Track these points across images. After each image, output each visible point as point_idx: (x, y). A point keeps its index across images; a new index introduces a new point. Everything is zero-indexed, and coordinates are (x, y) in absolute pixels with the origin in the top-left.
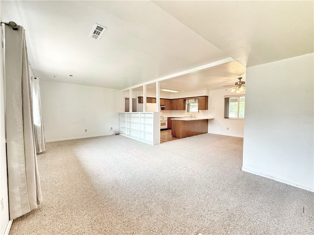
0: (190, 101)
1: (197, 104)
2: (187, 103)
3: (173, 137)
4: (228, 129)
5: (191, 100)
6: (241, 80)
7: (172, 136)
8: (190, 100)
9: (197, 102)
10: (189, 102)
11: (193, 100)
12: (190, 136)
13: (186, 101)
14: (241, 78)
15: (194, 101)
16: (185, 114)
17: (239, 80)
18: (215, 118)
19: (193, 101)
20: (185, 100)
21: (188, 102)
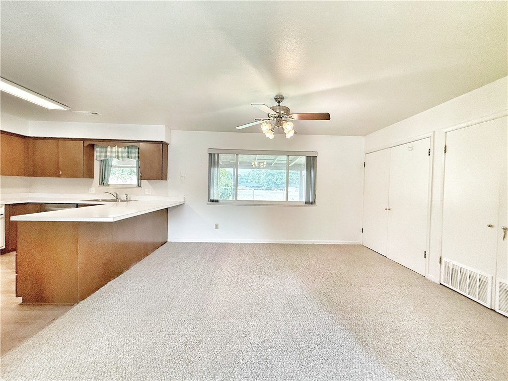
0: (112, 152)
1: (134, 162)
2: (100, 156)
3: (25, 302)
4: (217, 227)
5: (114, 149)
6: (281, 104)
7: (20, 300)
8: (109, 149)
9: (133, 155)
10: (108, 154)
11: (120, 149)
12: (120, 273)
13: (97, 149)
14: (282, 98)
15: (126, 155)
16: (93, 189)
17: (277, 104)
18: (186, 202)
19: (122, 152)
20: (92, 147)
21: (103, 154)
